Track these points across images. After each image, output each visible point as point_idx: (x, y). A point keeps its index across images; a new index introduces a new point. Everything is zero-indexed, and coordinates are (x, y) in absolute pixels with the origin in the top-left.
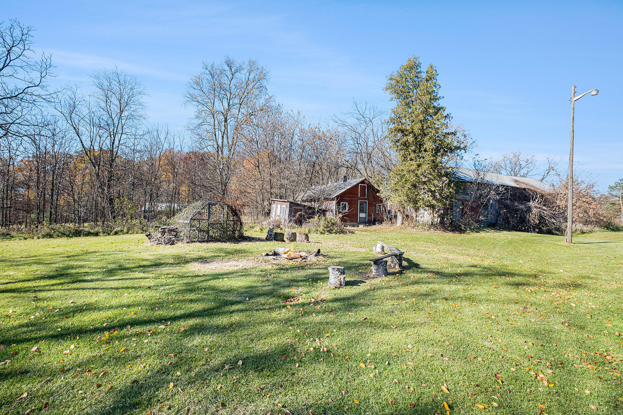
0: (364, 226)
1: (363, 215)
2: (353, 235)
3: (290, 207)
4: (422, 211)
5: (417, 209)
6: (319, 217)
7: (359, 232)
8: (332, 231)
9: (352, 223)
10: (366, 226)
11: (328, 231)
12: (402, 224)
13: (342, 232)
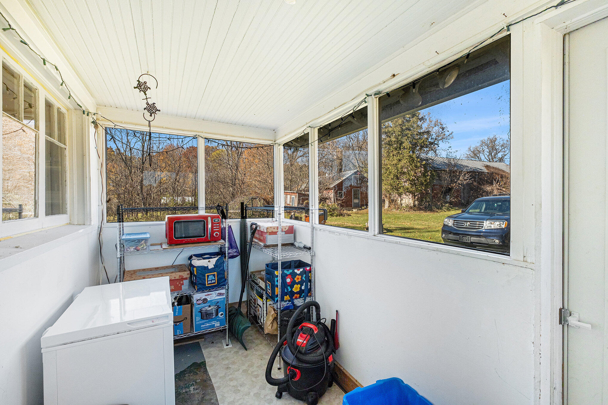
0: (357, 210)
1: (356, 201)
2: (350, 217)
3: (299, 197)
4: (404, 196)
5: (400, 195)
6: (323, 204)
7: (354, 215)
8: (333, 214)
9: (347, 208)
10: (359, 210)
11: (331, 215)
12: (389, 207)
13: (341, 215)
